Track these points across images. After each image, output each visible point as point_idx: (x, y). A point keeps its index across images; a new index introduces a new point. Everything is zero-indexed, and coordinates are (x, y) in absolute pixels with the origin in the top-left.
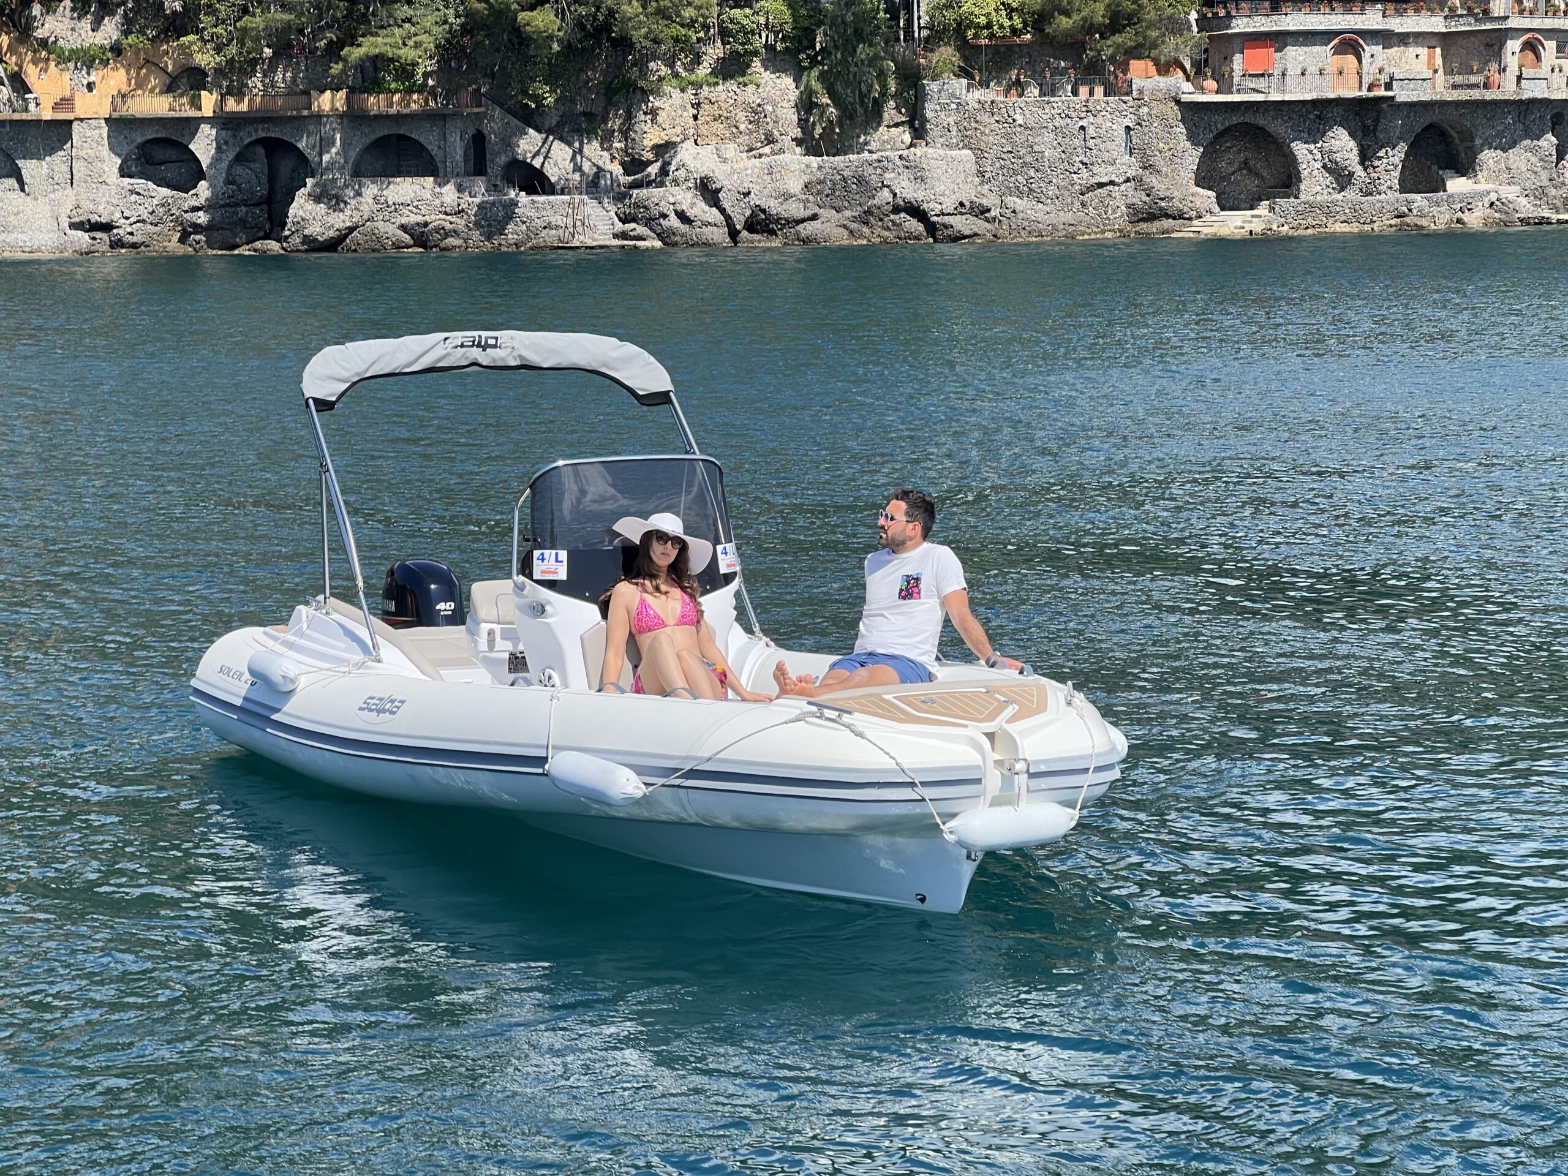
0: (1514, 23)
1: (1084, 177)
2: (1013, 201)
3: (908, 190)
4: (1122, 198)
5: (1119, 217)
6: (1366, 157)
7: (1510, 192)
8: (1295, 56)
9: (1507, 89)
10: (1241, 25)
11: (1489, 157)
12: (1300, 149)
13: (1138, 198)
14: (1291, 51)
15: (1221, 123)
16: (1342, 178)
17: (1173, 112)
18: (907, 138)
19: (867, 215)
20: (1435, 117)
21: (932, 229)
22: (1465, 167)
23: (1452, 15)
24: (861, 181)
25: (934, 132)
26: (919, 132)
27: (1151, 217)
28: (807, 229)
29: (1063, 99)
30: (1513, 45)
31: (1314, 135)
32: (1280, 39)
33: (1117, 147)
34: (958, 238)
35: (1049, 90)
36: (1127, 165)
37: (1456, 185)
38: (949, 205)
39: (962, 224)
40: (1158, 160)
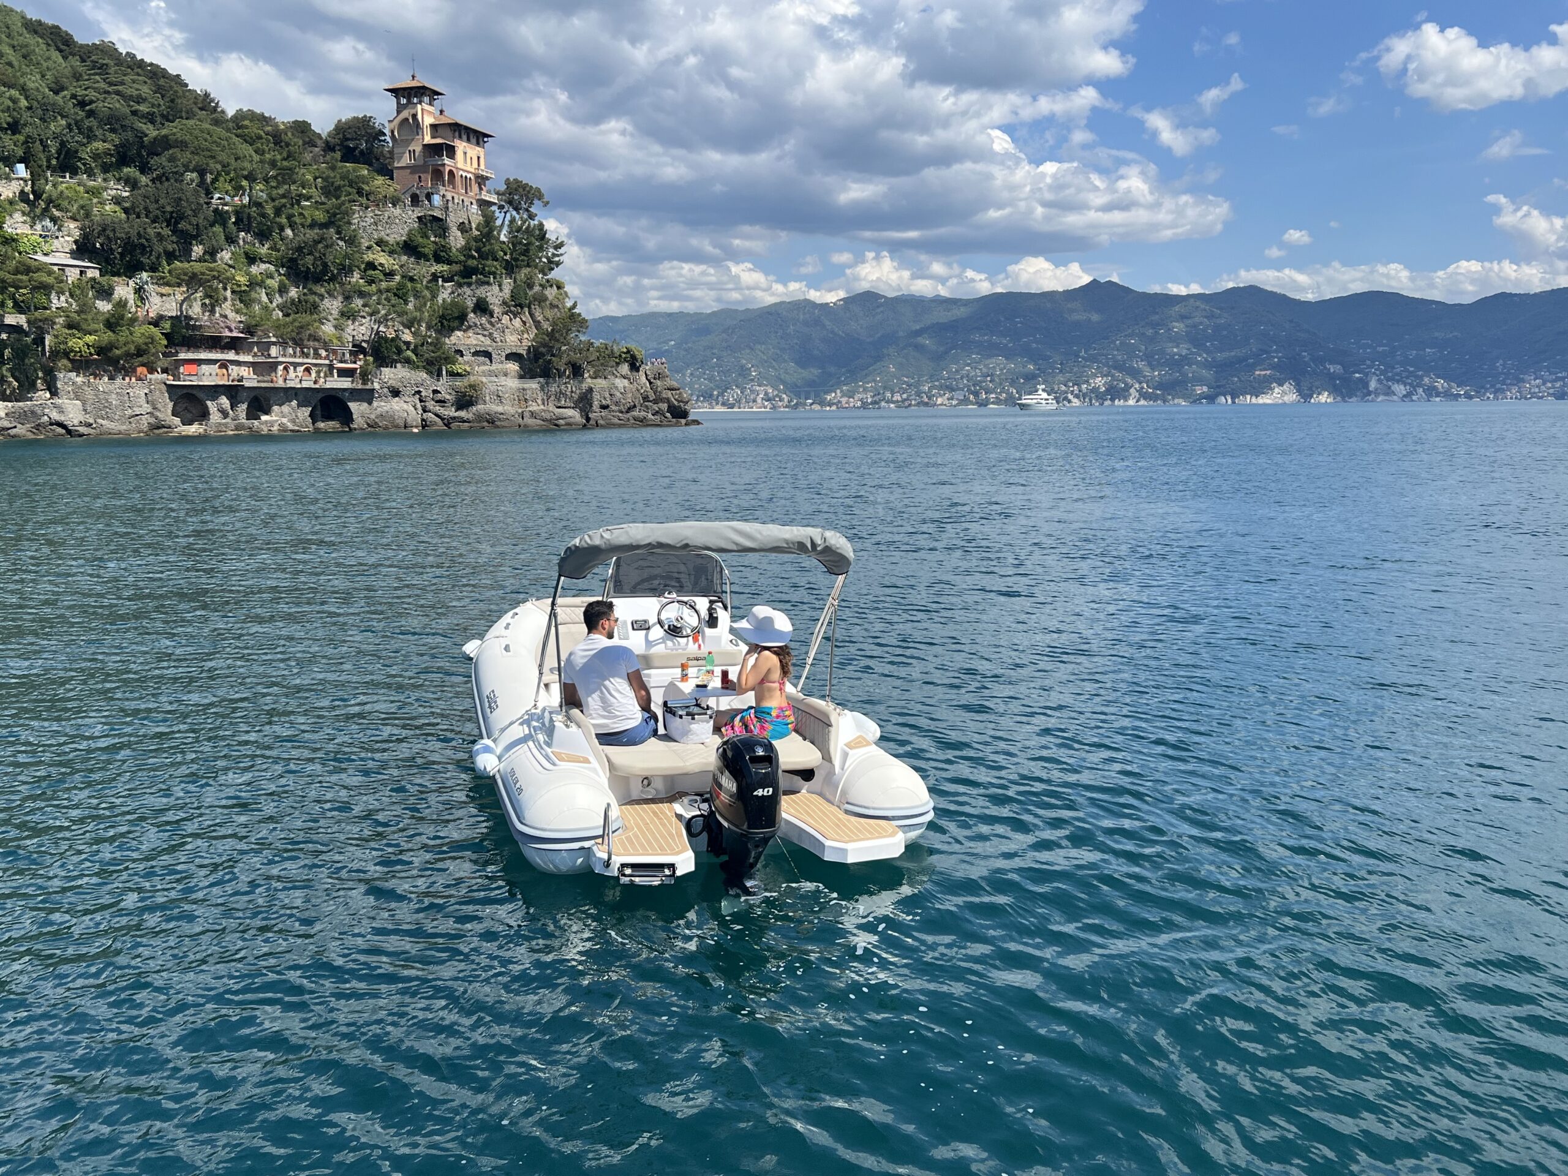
0: (281, 359)
1: (129, 412)
2: (100, 421)
3: (55, 416)
4: (145, 422)
5: (145, 426)
6: (233, 406)
7: (285, 420)
8: (205, 368)
9: (280, 383)
10: (182, 356)
11: (276, 408)
12: (209, 403)
13: (152, 420)
14: (204, 367)
15: (181, 392)
16: (225, 414)
17: (164, 388)
18: (48, 395)
19: (38, 427)
20: (257, 392)
21: (69, 432)
22: (267, 412)
23: (255, 355)
24: (33, 412)
25: (61, 393)
26: (54, 393)
27: (158, 428)
28: (13, 432)
29: (119, 381)
30: (281, 367)
31: (214, 398)
32: (199, 362)
33: (142, 400)
34: (81, 435)
35: (112, 378)
36: (147, 408)
37: (264, 418)
38: (76, 422)
39: (82, 430)
40: (159, 406)
